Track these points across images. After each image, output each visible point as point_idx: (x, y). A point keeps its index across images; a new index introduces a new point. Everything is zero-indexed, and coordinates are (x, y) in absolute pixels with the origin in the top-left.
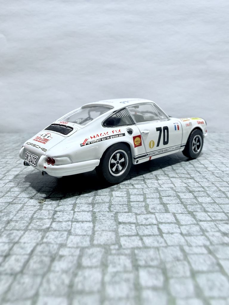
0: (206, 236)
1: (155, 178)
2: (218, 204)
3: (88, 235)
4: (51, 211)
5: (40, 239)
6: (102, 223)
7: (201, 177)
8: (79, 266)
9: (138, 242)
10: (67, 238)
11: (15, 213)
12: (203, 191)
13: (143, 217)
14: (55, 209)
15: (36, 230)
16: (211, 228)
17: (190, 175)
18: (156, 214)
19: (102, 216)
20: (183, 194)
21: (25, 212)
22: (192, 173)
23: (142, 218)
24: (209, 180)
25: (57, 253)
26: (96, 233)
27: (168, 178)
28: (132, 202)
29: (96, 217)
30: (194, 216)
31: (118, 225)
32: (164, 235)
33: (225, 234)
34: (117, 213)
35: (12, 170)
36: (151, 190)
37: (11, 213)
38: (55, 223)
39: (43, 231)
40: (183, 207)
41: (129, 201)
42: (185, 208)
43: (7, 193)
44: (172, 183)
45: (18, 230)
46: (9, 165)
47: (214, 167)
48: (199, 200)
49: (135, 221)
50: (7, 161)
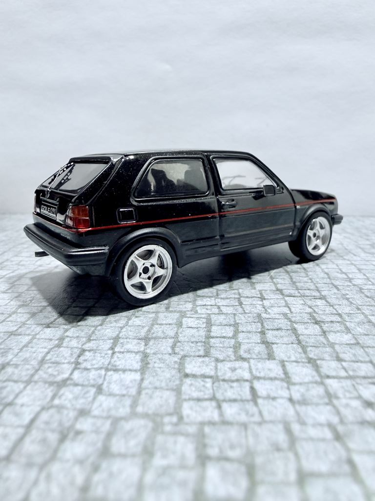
0: (334, 406)
1: (259, 296)
2: (362, 347)
3: (129, 396)
4: (76, 350)
5: (48, 399)
6: (157, 375)
7: (339, 296)
8: (105, 452)
9: (212, 412)
10: (94, 399)
11: (16, 351)
12: (338, 322)
13: (229, 366)
14: (82, 345)
15: (46, 382)
16: (346, 391)
17: (319, 292)
18: (252, 361)
19: (158, 361)
20: (303, 327)
21: (33, 350)
22: (324, 289)
23: (226, 368)
24: (353, 301)
25: (72, 427)
26: (144, 392)
27: (281, 297)
28: (212, 338)
29: (148, 363)
30: (317, 368)
31: (183, 378)
32: (260, 401)
33: (368, 404)
34: (184, 357)
35: (25, 276)
36: (249, 317)
37: (10, 350)
38: (79, 370)
39: (55, 385)
40: (300, 350)
41: (209, 337)
42: (302, 352)
43: (10, 316)
44: (287, 306)
45: (16, 382)
46: (23, 268)
47: (365, 279)
48: (329, 338)
49: (212, 373)
50: (21, 261)
